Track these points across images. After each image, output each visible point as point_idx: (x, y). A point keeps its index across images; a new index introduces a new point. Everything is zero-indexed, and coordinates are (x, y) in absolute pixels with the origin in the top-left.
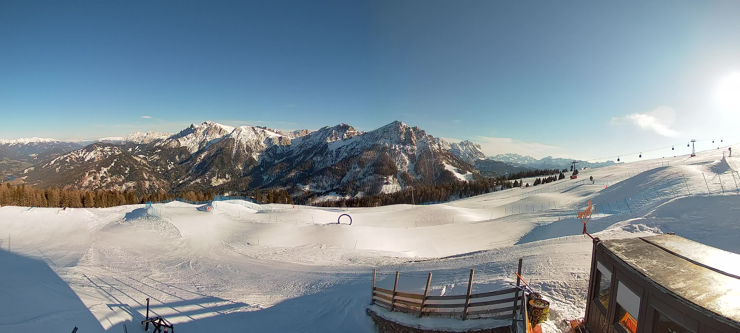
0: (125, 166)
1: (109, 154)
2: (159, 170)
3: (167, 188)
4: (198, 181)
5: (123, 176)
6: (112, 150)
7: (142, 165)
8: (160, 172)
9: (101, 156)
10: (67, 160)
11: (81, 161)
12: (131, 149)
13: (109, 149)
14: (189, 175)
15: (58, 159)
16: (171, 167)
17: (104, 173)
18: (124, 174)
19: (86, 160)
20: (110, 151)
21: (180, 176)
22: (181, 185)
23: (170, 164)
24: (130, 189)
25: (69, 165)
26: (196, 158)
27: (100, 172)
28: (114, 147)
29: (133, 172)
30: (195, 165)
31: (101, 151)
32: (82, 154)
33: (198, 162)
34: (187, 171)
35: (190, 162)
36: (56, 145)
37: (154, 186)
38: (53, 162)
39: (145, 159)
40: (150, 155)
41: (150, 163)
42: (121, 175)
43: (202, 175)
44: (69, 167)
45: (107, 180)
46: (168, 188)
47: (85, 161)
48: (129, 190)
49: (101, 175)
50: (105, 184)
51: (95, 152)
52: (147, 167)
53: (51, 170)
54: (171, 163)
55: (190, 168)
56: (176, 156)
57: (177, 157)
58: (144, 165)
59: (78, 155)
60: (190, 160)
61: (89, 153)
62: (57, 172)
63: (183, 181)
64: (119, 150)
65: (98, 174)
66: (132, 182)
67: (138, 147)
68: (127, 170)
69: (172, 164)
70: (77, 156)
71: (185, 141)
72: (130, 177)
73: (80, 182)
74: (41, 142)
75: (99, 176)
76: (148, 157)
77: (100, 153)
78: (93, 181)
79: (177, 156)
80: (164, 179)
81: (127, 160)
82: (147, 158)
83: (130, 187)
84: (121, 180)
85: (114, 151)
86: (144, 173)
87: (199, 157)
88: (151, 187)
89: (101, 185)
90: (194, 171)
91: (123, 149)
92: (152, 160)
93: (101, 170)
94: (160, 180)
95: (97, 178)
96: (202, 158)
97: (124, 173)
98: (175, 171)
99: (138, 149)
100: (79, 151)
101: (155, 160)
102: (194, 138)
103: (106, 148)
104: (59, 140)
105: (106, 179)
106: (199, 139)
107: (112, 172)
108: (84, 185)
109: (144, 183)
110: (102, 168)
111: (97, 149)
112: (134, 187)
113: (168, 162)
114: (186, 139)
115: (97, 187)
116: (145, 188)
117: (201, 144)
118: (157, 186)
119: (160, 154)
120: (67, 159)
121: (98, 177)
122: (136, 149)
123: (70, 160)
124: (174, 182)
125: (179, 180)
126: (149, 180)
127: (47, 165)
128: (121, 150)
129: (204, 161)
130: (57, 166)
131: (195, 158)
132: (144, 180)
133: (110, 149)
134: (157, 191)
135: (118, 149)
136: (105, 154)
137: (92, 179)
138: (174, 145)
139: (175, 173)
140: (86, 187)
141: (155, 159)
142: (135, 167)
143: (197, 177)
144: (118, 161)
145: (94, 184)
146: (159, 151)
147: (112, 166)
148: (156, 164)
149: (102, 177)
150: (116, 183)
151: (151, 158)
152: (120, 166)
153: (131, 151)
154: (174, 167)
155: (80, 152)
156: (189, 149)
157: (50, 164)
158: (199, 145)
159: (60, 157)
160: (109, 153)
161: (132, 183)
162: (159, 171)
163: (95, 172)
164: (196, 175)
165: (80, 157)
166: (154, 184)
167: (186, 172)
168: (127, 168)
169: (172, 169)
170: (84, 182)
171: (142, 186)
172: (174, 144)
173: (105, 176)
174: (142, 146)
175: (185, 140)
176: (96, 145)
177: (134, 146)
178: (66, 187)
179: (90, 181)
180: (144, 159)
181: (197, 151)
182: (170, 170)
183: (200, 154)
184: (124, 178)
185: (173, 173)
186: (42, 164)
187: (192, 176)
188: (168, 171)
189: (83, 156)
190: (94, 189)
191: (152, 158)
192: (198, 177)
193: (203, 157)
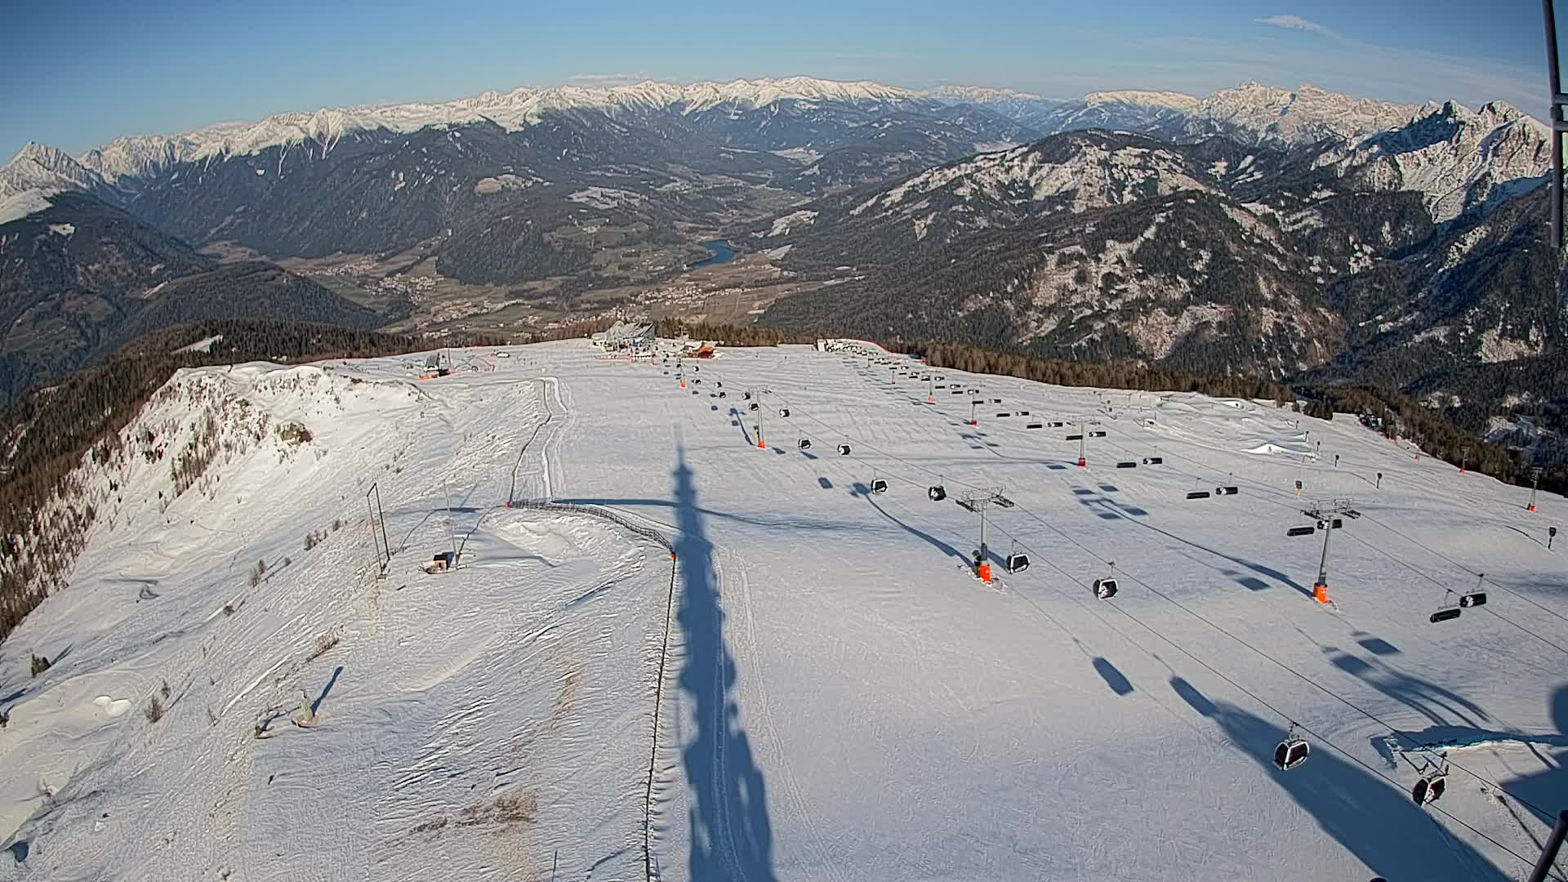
0: (1198, 244)
1: (1133, 180)
2: (1316, 269)
3: (1335, 343)
4: (1440, 333)
5: (1185, 281)
6: (1146, 161)
7: (1256, 245)
8: (1320, 280)
9: (1101, 183)
10: (960, 192)
11: (1019, 196)
12: (1225, 164)
13: (1136, 156)
14: (1416, 306)
15: (917, 181)
16: (1362, 264)
17: (1116, 263)
18: (1191, 275)
19: (1039, 196)
20: (1139, 167)
21: (1385, 304)
22: (1381, 339)
23: (1359, 254)
24: (1207, 332)
25: (969, 212)
26: (1446, 244)
27: (1100, 255)
28: (1156, 152)
29: (1222, 268)
30: (1441, 270)
31: (1104, 164)
32: (1022, 168)
33: (1453, 260)
34: (1411, 288)
35: (1425, 256)
36: (904, 115)
37: (1292, 329)
38: (897, 195)
39: (1269, 220)
40: (1291, 208)
41: (1287, 239)
42: (1179, 277)
43: (1454, 315)
44: (968, 218)
45: (1125, 290)
46: (1339, 344)
47: (1036, 197)
48: (1201, 336)
49: (1105, 270)
50: (1116, 305)
51: (1079, 165)
52: (1274, 252)
53: (896, 231)
54: (1361, 250)
55: (1423, 279)
56: (1383, 224)
57: (1387, 227)
58: (1266, 246)
59: (1007, 171)
60: (1425, 250)
61: (1053, 168)
62: (919, 238)
63: (1391, 324)
64: (1175, 167)
65: (1093, 263)
66: (1213, 305)
67: (1250, 158)
68: (1202, 259)
69: (1366, 254)
70: (1002, 177)
71: (1421, 168)
72: (1209, 287)
73: (1025, 290)
74: (829, 97)
75: (1097, 273)
76: (1281, 213)
77: (1099, 171)
78: (1072, 287)
79: (1387, 223)
80: (1331, 310)
81: (1205, 223)
82: (1277, 216)
83: (1207, 324)
84: (1177, 294)
85: (1154, 169)
86: (1261, 278)
87: (1456, 244)
88: (1279, 330)
89: (1102, 306)
90: (1435, 292)
91: (1192, 161)
92: (1296, 227)
93: (1103, 249)
94: (1315, 311)
95: (1088, 278)
96: (1465, 250)
97: (1188, 269)
98: (1371, 283)
99: (1249, 167)
100: (1009, 156)
101: (1308, 231)
102: (1451, 161)
103: (1121, 153)
104: (910, 92)
105: (1123, 287)
106: (1466, 169)
107: (1149, 261)
108: (1037, 302)
109: (1258, 315)
110: (1109, 243)
111: (1085, 154)
112: (1220, 323)
113: (1354, 243)
114: (1423, 160)
115: (1088, 312)
116: (1258, 333)
117: (1473, 188)
118: (1301, 331)
119: (1325, 208)
120: (961, 185)
121: (1093, 274)
122: (1242, 166)
123: (974, 192)
124: (1361, 324)
125: (1380, 317)
126: (1276, 305)
127: (870, 203)
128: (1181, 166)
129: (1471, 262)
130: (921, 214)
131: (1443, 247)
132: (1258, 304)
133: (1139, 160)
134: (1300, 348)
135: (1172, 160)
136: (1116, 176)
137: (1071, 281)
138: (1381, 177)
139: (1370, 292)
140: (1048, 311)
141: (1305, 227)
142: (1229, 252)
143: (1437, 321)
144: (1171, 221)
145: (1076, 299)
146: (1326, 194)
147: (1148, 240)
148: (1307, 243)
149: (1109, 278)
150: (1158, 302)
151: (1292, 219)
152: (1177, 242)
153: (1223, 172)
154: (1371, 268)
155: (1012, 160)
156: (1429, 202)
157: (887, 202)
158: (1465, 193)
159: (925, 175)
160: (1135, 176)
161: (1215, 308)
162: (1316, 274)
163: (1081, 257)
164: (1436, 309)
165: (1014, 181)
166: (1293, 324)
167: (1410, 293)
168: (1201, 252)
169: (1364, 273)
170: (1038, 288)
171: (1249, 324)
172: (1379, 176)
173: (1118, 272)
174: (1268, 156)
175: (1419, 165)
176: (1083, 139)
177: (1236, 154)
178: (972, 304)
179: (1063, 288)
180: (1264, 222)
181: (1456, 215)
182: (1356, 276)
183: (1461, 234)
184: (1188, 289)
185: (1364, 291)
186: (850, 198)
187: (1423, 311)
188: (1347, 279)
189: (1026, 177)
190: (1076, 318)
191: (1296, 222)
192: (1440, 321)
193: (1469, 246)
